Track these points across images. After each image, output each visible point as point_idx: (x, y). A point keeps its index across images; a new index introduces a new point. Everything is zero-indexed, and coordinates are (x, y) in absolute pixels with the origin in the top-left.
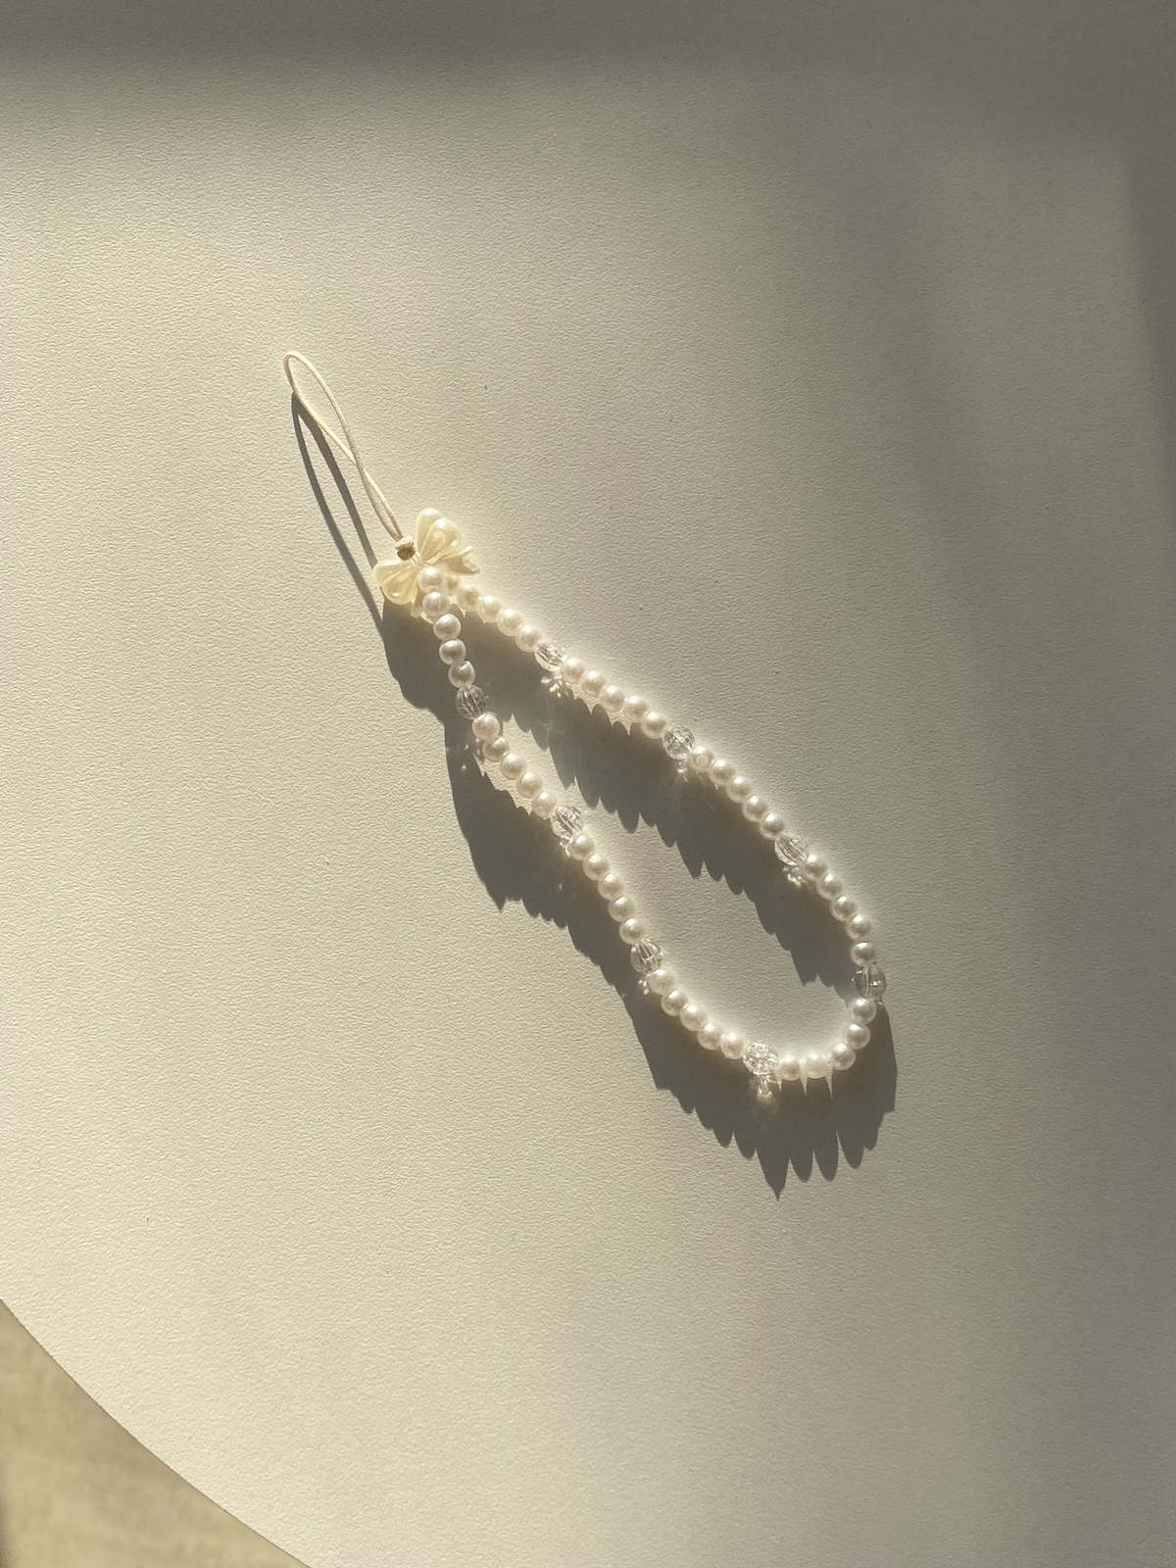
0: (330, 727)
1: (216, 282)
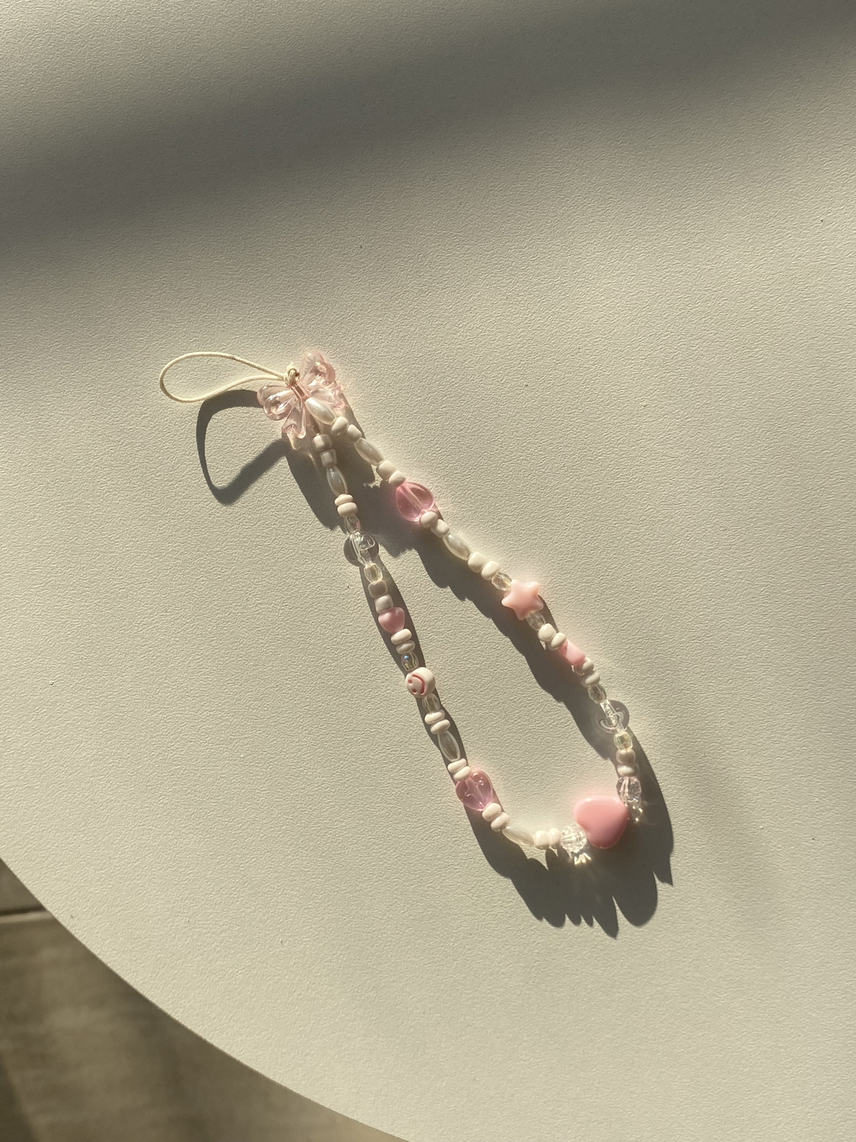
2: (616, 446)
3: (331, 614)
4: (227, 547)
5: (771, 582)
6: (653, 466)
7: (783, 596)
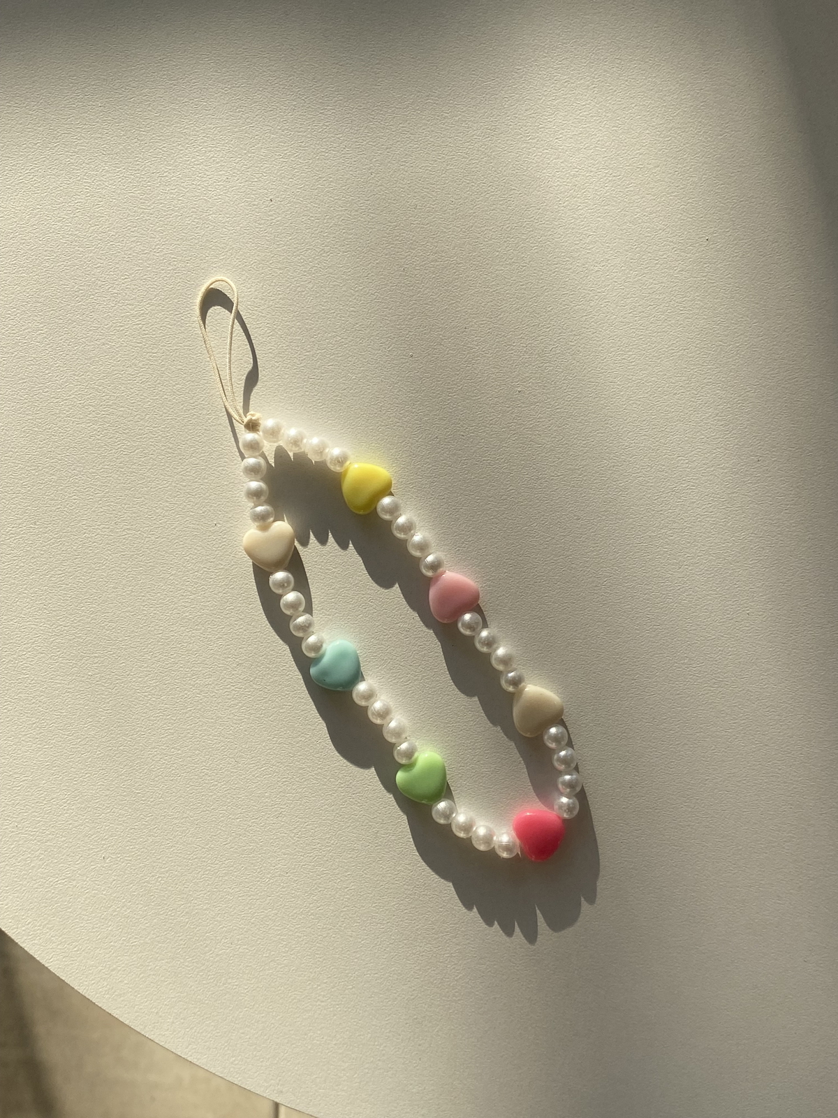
0: (188, 476)
1: (55, 147)
2: (488, 425)
3: (195, 549)
4: (103, 470)
5: (614, 574)
6: (520, 449)
7: (624, 589)
